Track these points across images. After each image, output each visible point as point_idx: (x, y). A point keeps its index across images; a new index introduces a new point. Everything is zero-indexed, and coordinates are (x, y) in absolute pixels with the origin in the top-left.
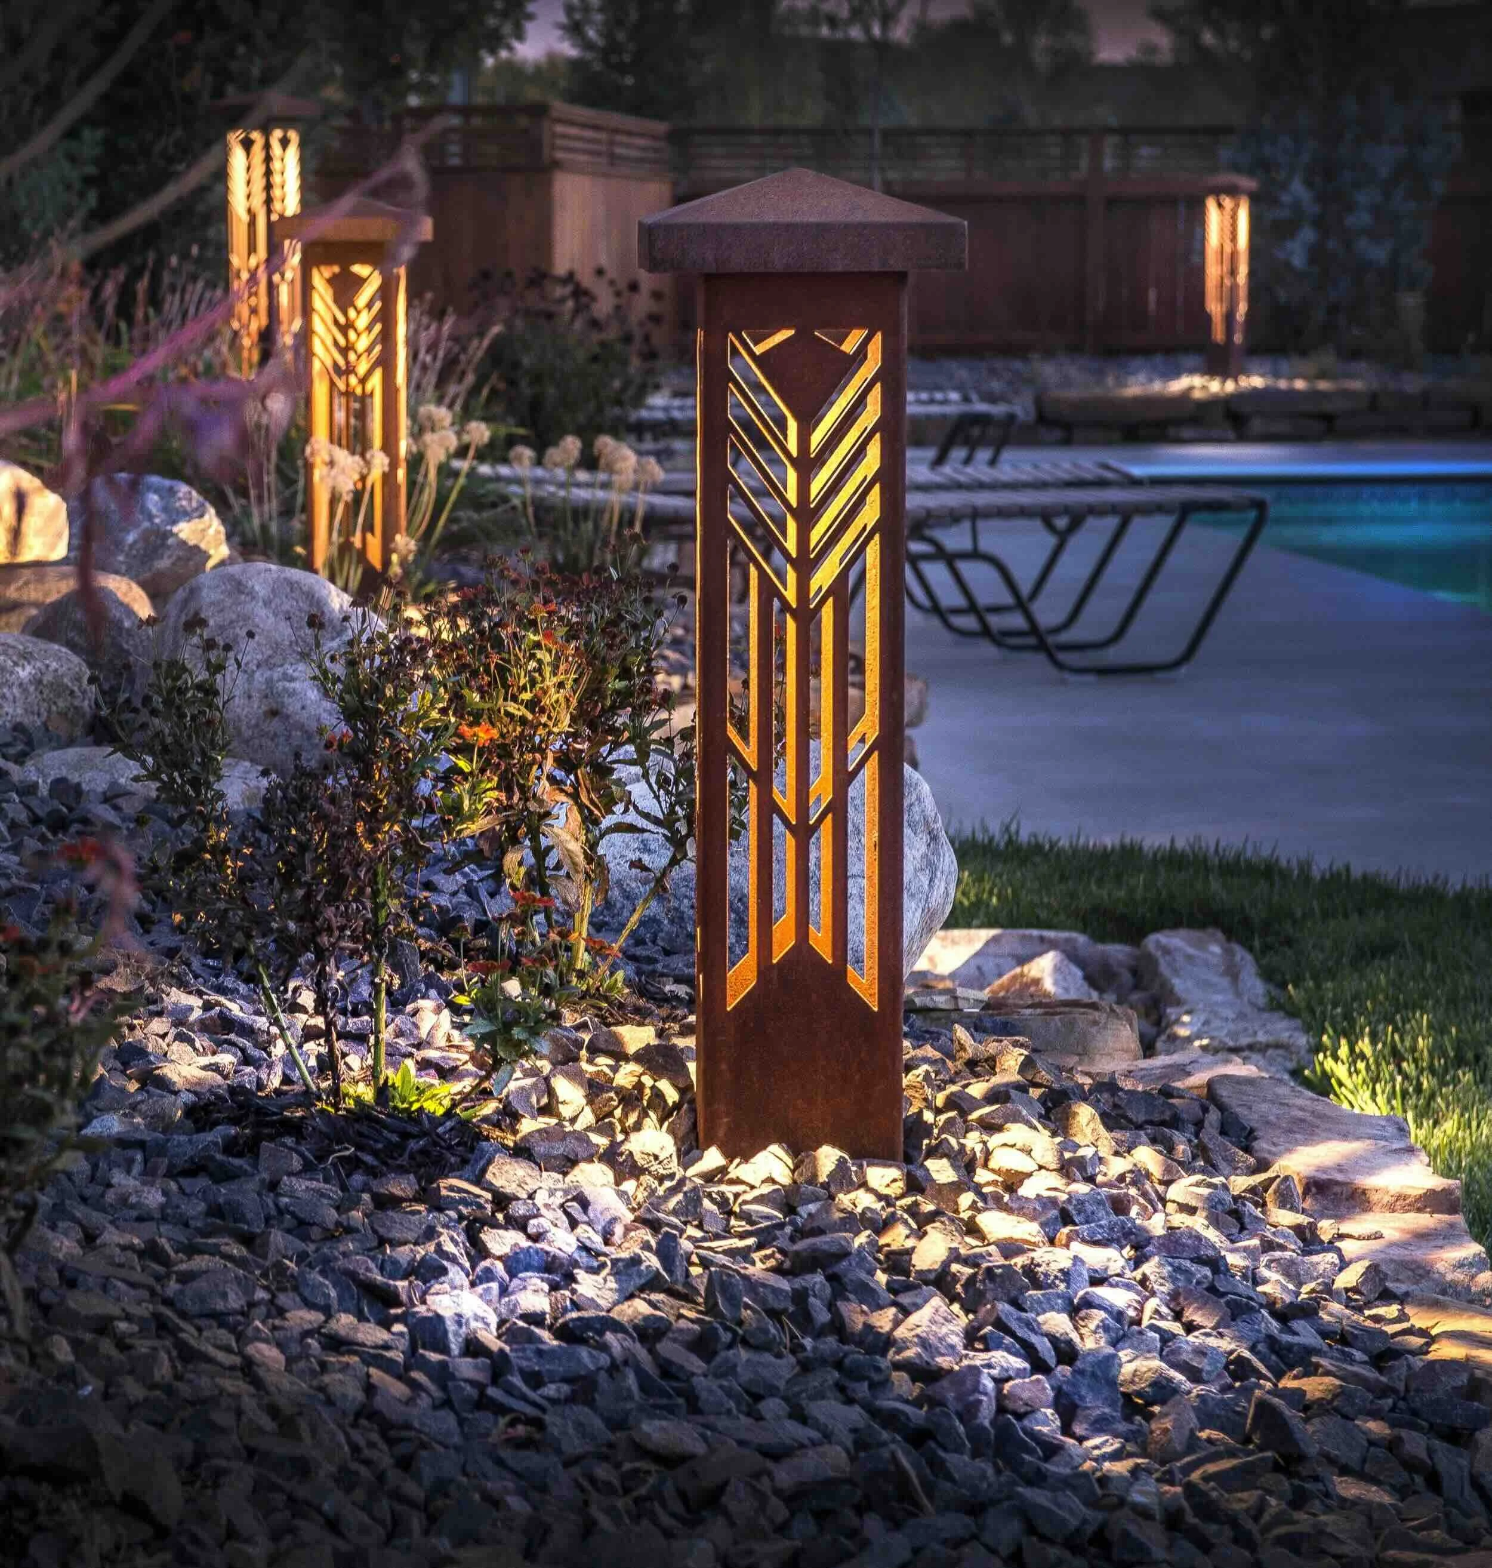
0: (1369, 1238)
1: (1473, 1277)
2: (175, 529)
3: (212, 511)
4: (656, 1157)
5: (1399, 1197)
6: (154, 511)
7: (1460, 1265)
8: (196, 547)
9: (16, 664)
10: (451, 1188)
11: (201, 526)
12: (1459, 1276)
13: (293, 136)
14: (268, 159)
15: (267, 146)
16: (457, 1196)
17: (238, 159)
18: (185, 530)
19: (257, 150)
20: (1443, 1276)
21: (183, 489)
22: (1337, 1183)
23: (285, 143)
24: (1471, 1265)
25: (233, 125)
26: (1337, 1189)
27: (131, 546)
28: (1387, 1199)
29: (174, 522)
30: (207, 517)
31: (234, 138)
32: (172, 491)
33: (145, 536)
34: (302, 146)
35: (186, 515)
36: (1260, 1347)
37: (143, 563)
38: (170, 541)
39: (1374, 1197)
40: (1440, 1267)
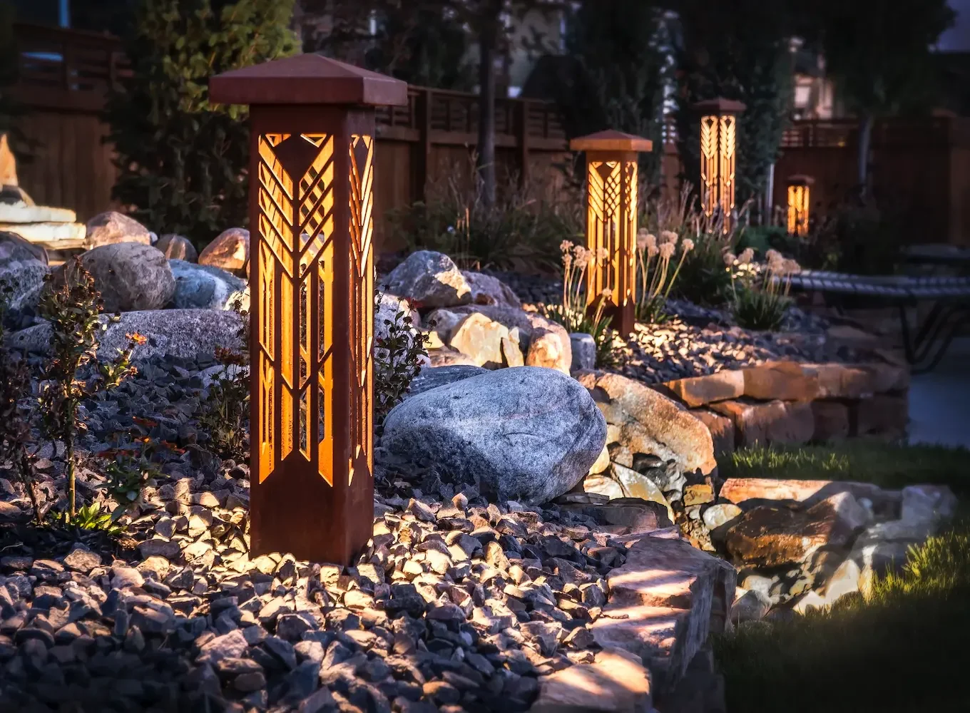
0: (619, 618)
1: (661, 640)
2: (436, 276)
3: (455, 267)
4: (194, 556)
5: (658, 599)
6: (429, 268)
7: (655, 633)
8: (447, 285)
9: (229, 326)
10: (40, 565)
11: (449, 275)
12: (653, 639)
13: (733, 119)
14: (719, 130)
15: (719, 124)
16: (41, 568)
17: (706, 129)
18: (441, 277)
19: (714, 126)
20: (642, 638)
21: (445, 257)
22: (627, 590)
23: (728, 123)
24: (662, 634)
25: (704, 114)
26: (628, 593)
27: (417, 284)
28: (651, 599)
29: (436, 273)
30: (452, 270)
31: (704, 119)
32: (440, 258)
33: (423, 280)
34: (736, 124)
35: (443, 269)
36: (425, 666)
37: (421, 292)
38: (433, 282)
39: (645, 598)
40: (642, 634)
